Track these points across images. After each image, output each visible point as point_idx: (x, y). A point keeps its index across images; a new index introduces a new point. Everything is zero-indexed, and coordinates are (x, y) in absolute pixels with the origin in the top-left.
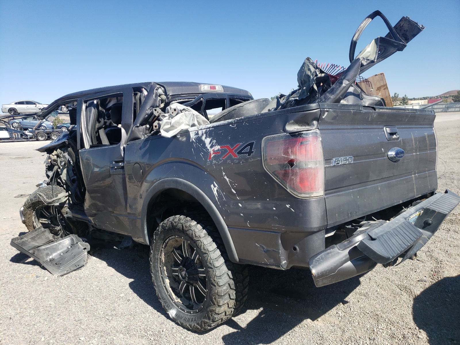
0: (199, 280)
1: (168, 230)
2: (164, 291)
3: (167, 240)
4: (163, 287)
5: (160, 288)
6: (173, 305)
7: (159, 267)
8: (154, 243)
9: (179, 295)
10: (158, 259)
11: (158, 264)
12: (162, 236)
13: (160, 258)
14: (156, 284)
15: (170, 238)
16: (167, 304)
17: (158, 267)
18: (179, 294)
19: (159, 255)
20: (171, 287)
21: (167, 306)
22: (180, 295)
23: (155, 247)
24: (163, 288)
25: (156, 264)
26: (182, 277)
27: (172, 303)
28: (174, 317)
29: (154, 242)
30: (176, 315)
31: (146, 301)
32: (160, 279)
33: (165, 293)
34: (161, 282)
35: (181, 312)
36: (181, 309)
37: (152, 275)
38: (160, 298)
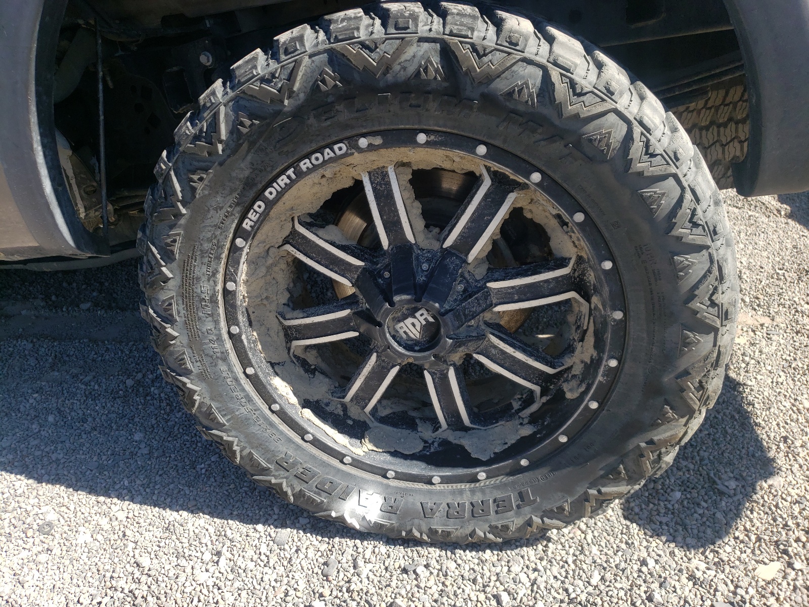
0: (490, 330)
1: (298, 114)
2: (281, 433)
3: (283, 181)
4: (266, 419)
5: (254, 429)
6: (350, 474)
7: (225, 336)
8: (182, 221)
9: (350, 422)
10: (213, 300)
11: (217, 322)
12: (242, 169)
13: (226, 292)
14: (222, 420)
15: (305, 165)
16: (313, 483)
17: (219, 338)
18: (350, 418)
19: (220, 277)
20: (306, 404)
21: (320, 490)
22: (354, 420)
23: (190, 238)
24: (272, 424)
25: (210, 326)
26: (400, 344)
27: (339, 470)
28: (381, 521)
29: (178, 215)
30: (389, 510)
31: (140, 498)
32: (243, 390)
33: (290, 440)
34: (250, 399)
35: (405, 490)
36: (400, 476)
37: (189, 385)
38: (268, 469)
